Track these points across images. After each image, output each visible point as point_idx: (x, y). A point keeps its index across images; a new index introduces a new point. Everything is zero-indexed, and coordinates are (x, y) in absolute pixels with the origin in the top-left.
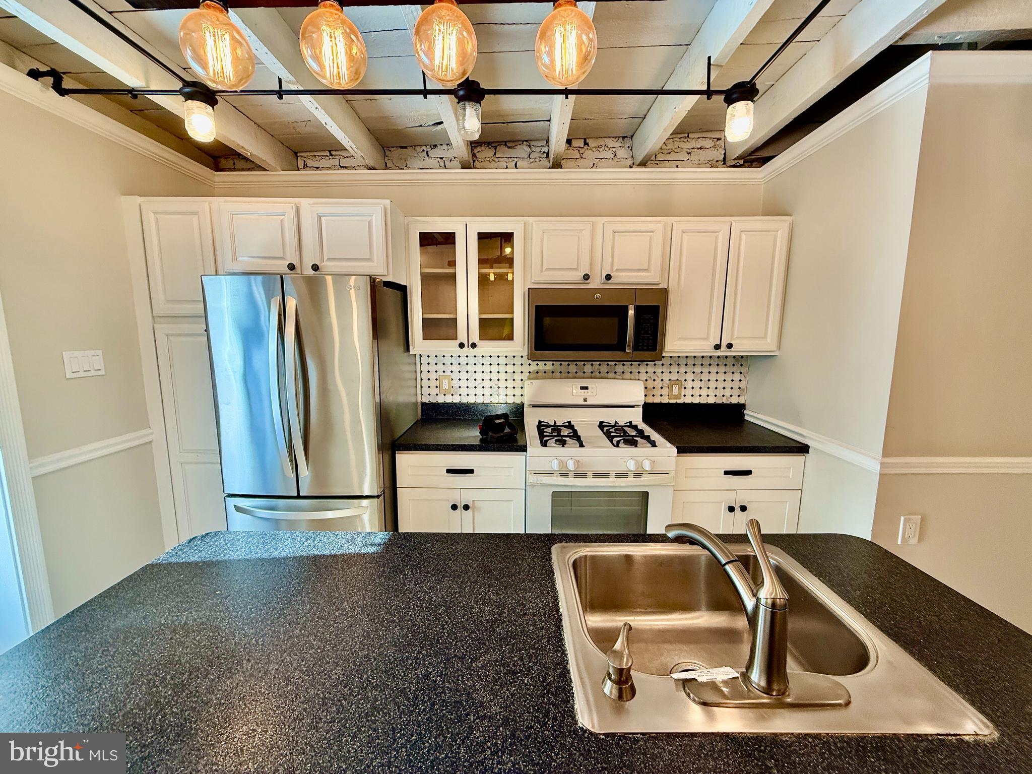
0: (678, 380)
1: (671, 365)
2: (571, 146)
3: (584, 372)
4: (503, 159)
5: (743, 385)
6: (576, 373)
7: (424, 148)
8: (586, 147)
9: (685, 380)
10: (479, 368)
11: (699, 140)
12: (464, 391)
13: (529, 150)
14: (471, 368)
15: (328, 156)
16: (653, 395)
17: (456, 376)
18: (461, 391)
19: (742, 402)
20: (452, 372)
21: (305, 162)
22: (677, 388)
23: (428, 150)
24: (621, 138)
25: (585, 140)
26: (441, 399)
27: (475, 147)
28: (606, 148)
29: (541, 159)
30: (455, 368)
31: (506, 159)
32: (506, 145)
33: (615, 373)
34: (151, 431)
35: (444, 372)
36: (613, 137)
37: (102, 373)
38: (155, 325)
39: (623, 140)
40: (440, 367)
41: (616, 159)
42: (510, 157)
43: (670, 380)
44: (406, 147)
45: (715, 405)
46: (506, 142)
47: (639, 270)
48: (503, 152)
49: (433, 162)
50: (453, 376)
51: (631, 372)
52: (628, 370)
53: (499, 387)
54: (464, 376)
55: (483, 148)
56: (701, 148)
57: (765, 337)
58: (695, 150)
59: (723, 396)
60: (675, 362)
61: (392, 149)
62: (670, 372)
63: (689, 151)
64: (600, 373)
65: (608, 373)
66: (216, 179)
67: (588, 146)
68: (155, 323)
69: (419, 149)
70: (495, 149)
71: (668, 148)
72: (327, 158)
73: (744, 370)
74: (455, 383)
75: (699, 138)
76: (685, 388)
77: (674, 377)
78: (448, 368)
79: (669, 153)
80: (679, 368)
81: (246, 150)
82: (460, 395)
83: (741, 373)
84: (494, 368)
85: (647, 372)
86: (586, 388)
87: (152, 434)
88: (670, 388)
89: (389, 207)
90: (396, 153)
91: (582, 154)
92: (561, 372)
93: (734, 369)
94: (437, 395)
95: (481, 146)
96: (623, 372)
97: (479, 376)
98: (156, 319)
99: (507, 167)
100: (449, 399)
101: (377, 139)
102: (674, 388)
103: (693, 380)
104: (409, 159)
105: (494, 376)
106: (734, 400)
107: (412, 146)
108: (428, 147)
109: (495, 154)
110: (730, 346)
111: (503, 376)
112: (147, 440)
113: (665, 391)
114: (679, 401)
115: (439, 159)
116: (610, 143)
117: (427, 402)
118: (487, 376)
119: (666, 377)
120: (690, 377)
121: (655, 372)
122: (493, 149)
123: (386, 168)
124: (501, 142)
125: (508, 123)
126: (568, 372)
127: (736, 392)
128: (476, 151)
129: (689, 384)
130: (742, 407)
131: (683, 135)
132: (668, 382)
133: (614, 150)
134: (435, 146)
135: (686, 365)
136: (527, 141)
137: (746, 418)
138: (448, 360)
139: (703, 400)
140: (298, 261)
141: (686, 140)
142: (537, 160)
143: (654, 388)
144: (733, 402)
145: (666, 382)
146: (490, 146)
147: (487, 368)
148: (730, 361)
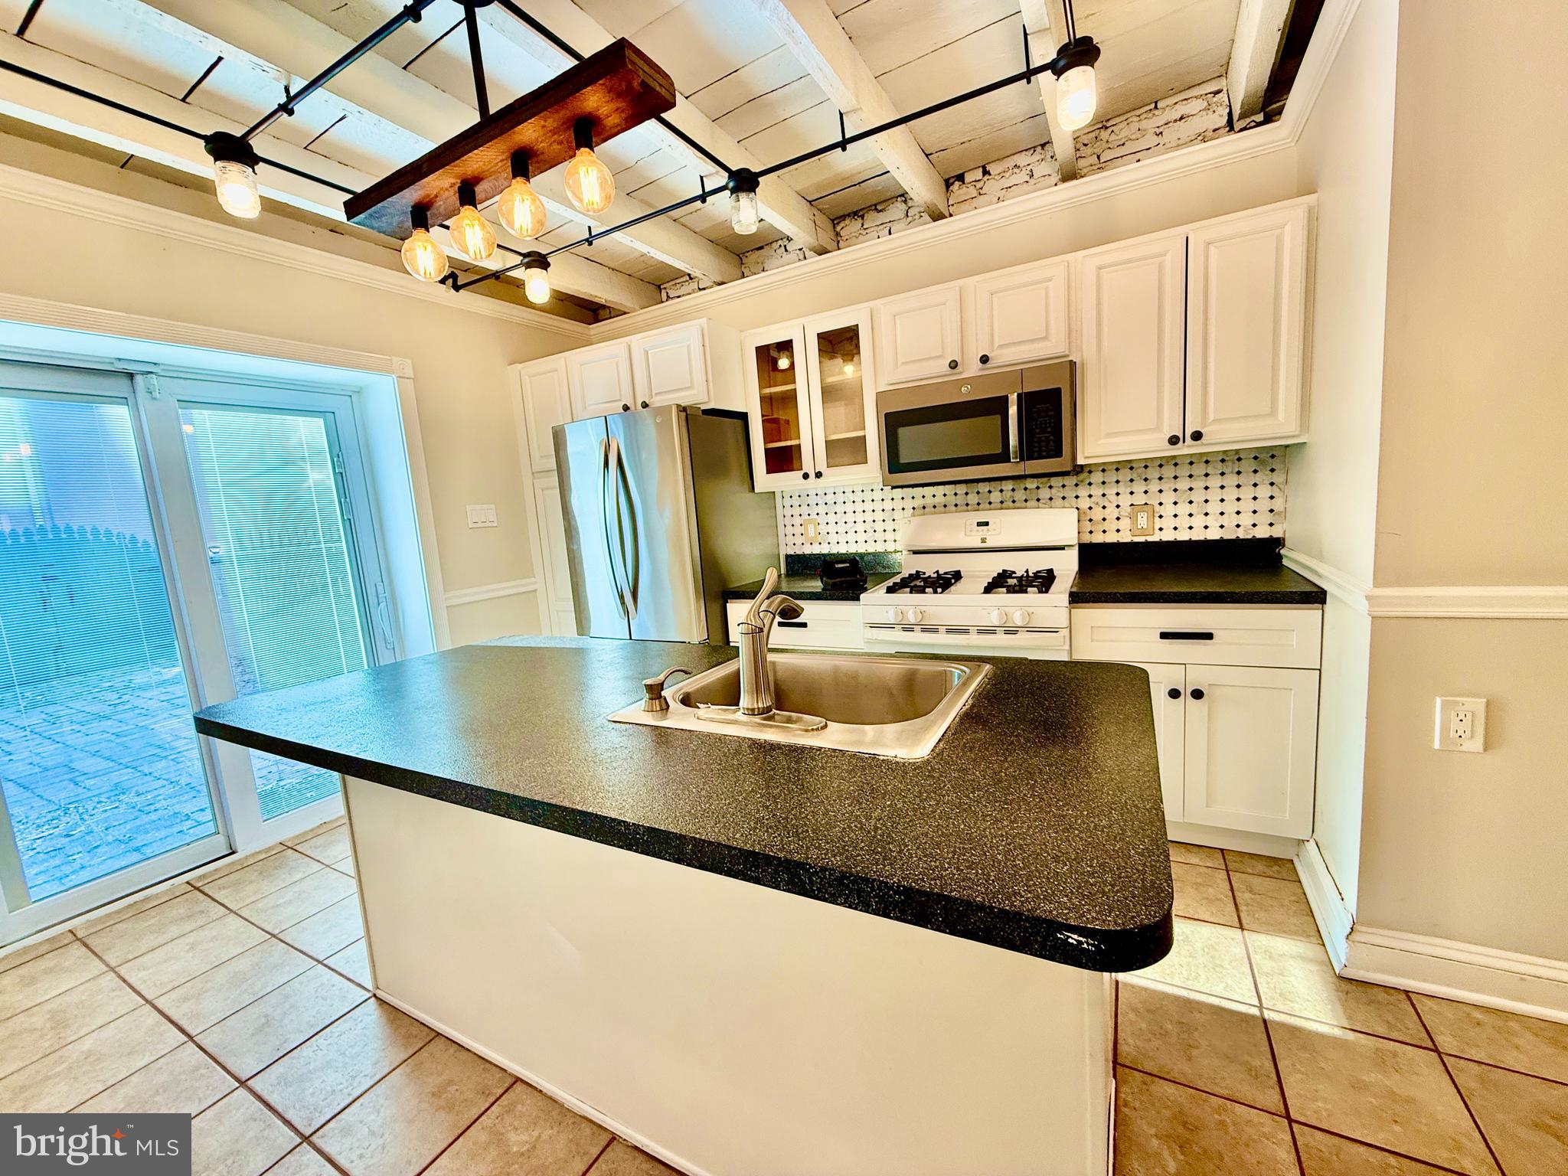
0: (1146, 504)
1: (1132, 480)
2: (964, 183)
3: (990, 503)
4: (872, 229)
5: (1278, 505)
6: (979, 504)
7: (780, 242)
8: (987, 177)
9: (1161, 504)
10: (849, 507)
11: (1177, 106)
12: (833, 538)
13: (904, 207)
14: (840, 508)
15: (687, 281)
16: (1104, 532)
17: (822, 519)
18: (830, 538)
19: (1276, 532)
20: (818, 514)
21: (667, 293)
22: (1145, 517)
23: (785, 244)
24: (1040, 148)
25: (984, 167)
26: (808, 550)
27: (838, 224)
28: (1016, 170)
29: (922, 214)
30: (822, 509)
31: (877, 228)
32: (876, 209)
33: (1038, 500)
34: (535, 580)
35: (809, 515)
36: (1026, 150)
37: (495, 524)
38: (535, 481)
39: (1043, 149)
40: (805, 510)
41: (1032, 181)
42: (882, 224)
43: (1132, 505)
44: (761, 248)
45: (1221, 543)
46: (875, 205)
47: (1032, 341)
48: (872, 220)
49: (792, 256)
50: (819, 519)
51: (1064, 498)
52: (1058, 494)
54: (832, 518)
55: (847, 221)
56: (1181, 118)
57: (1273, 412)
58: (1171, 124)
59: (1238, 526)
60: (1139, 476)
61: (747, 254)
62: (1132, 493)
63: (1158, 131)
65: (1026, 501)
66: (592, 333)
67: (990, 174)
68: (534, 478)
69: (775, 246)
70: (863, 219)
71: (1120, 137)
72: (687, 283)
73: (1278, 478)
74: (823, 529)
75: (1176, 103)
76: (1161, 517)
77: (1139, 499)
78: (814, 510)
79: (1123, 145)
80: (1147, 485)
81: (600, 298)
82: (829, 543)
83: (1272, 484)
84: (868, 506)
85: (1090, 496)
86: (987, 524)
87: (536, 583)
88: (1134, 518)
89: (706, 326)
90: (753, 257)
91: (981, 188)
92: (956, 505)
93: (1257, 478)
94: (803, 544)
95: (844, 220)
96: (1051, 499)
97: (850, 518)
98: (535, 475)
99: (879, 237)
100: (816, 550)
101: (726, 248)
102: (1139, 517)
103: (1175, 503)
104: (766, 261)
105: (869, 517)
106: (1262, 532)
107: (767, 245)
108: (784, 240)
109: (863, 225)
110: (1196, 436)
111: (879, 516)
112: (531, 588)
113: (1125, 524)
114: (1150, 539)
115: (798, 252)
116: (1022, 159)
117: (792, 553)
118: (860, 517)
119: (1125, 500)
120: (1168, 497)
121: (1104, 495)
122: (860, 220)
123: (743, 276)
124: (869, 207)
125: (859, 183)
126: (967, 505)
127: (1264, 518)
128: (838, 229)
129: (1168, 510)
130: (1277, 543)
131: (1148, 108)
132: (1129, 509)
133: (1029, 168)
135: (1160, 479)
136: (901, 196)
137: (1285, 562)
138: (812, 500)
139: (1198, 535)
140: (632, 401)
141: (1150, 115)
142: (917, 217)
143: (1104, 519)
144: (1258, 536)
145: (1126, 509)
146: (856, 217)
147: (859, 507)
148: (1247, 466)
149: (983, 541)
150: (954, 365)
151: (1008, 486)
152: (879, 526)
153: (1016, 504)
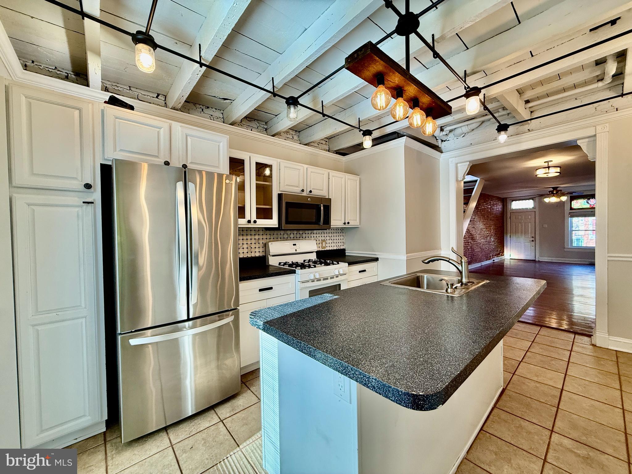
0: (324, 240)
5: (344, 241)
6: (287, 238)
7: (201, 106)
9: (327, 240)
13: (258, 125)
15: (128, 90)
19: (344, 248)
29: (263, 131)
31: (247, 126)
36: (292, 130)
39: (295, 132)
42: (249, 126)
44: (188, 102)
45: (336, 250)
47: (320, 190)
48: (245, 122)
53: (251, 248)
56: (322, 143)
58: (320, 144)
59: (338, 246)
60: (323, 232)
63: (318, 143)
64: (297, 238)
69: (199, 106)
76: (327, 243)
77: (323, 238)
80: (324, 235)
83: (343, 236)
86: (295, 245)
88: (322, 244)
103: (329, 240)
104: (191, 110)
106: (342, 248)
108: (204, 106)
110: (348, 223)
114: (325, 249)
115: (210, 115)
119: (320, 238)
120: (328, 238)
121: (316, 237)
126: (284, 238)
127: (342, 244)
130: (344, 250)
132: (321, 241)
133: (292, 135)
134: (208, 107)
135: (327, 233)
136: (257, 120)
137: (346, 254)
139: (332, 248)
140: (171, 161)
142: (261, 129)
143: (319, 244)
148: (340, 231)
149: (296, 250)
150: (303, 191)
151: (295, 232)
152: (253, 246)
153: (297, 239)
